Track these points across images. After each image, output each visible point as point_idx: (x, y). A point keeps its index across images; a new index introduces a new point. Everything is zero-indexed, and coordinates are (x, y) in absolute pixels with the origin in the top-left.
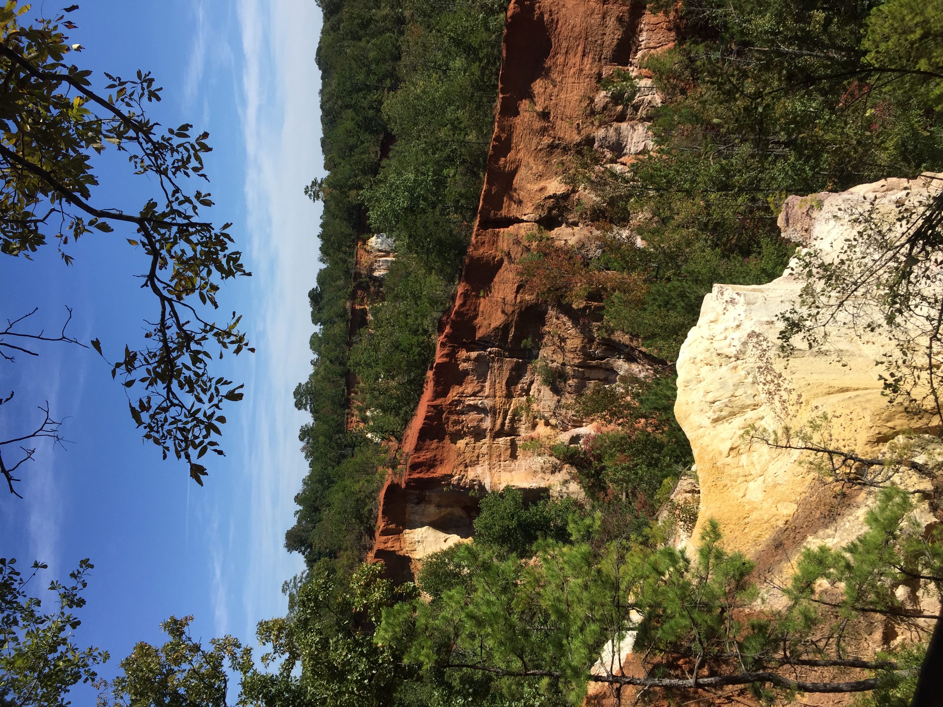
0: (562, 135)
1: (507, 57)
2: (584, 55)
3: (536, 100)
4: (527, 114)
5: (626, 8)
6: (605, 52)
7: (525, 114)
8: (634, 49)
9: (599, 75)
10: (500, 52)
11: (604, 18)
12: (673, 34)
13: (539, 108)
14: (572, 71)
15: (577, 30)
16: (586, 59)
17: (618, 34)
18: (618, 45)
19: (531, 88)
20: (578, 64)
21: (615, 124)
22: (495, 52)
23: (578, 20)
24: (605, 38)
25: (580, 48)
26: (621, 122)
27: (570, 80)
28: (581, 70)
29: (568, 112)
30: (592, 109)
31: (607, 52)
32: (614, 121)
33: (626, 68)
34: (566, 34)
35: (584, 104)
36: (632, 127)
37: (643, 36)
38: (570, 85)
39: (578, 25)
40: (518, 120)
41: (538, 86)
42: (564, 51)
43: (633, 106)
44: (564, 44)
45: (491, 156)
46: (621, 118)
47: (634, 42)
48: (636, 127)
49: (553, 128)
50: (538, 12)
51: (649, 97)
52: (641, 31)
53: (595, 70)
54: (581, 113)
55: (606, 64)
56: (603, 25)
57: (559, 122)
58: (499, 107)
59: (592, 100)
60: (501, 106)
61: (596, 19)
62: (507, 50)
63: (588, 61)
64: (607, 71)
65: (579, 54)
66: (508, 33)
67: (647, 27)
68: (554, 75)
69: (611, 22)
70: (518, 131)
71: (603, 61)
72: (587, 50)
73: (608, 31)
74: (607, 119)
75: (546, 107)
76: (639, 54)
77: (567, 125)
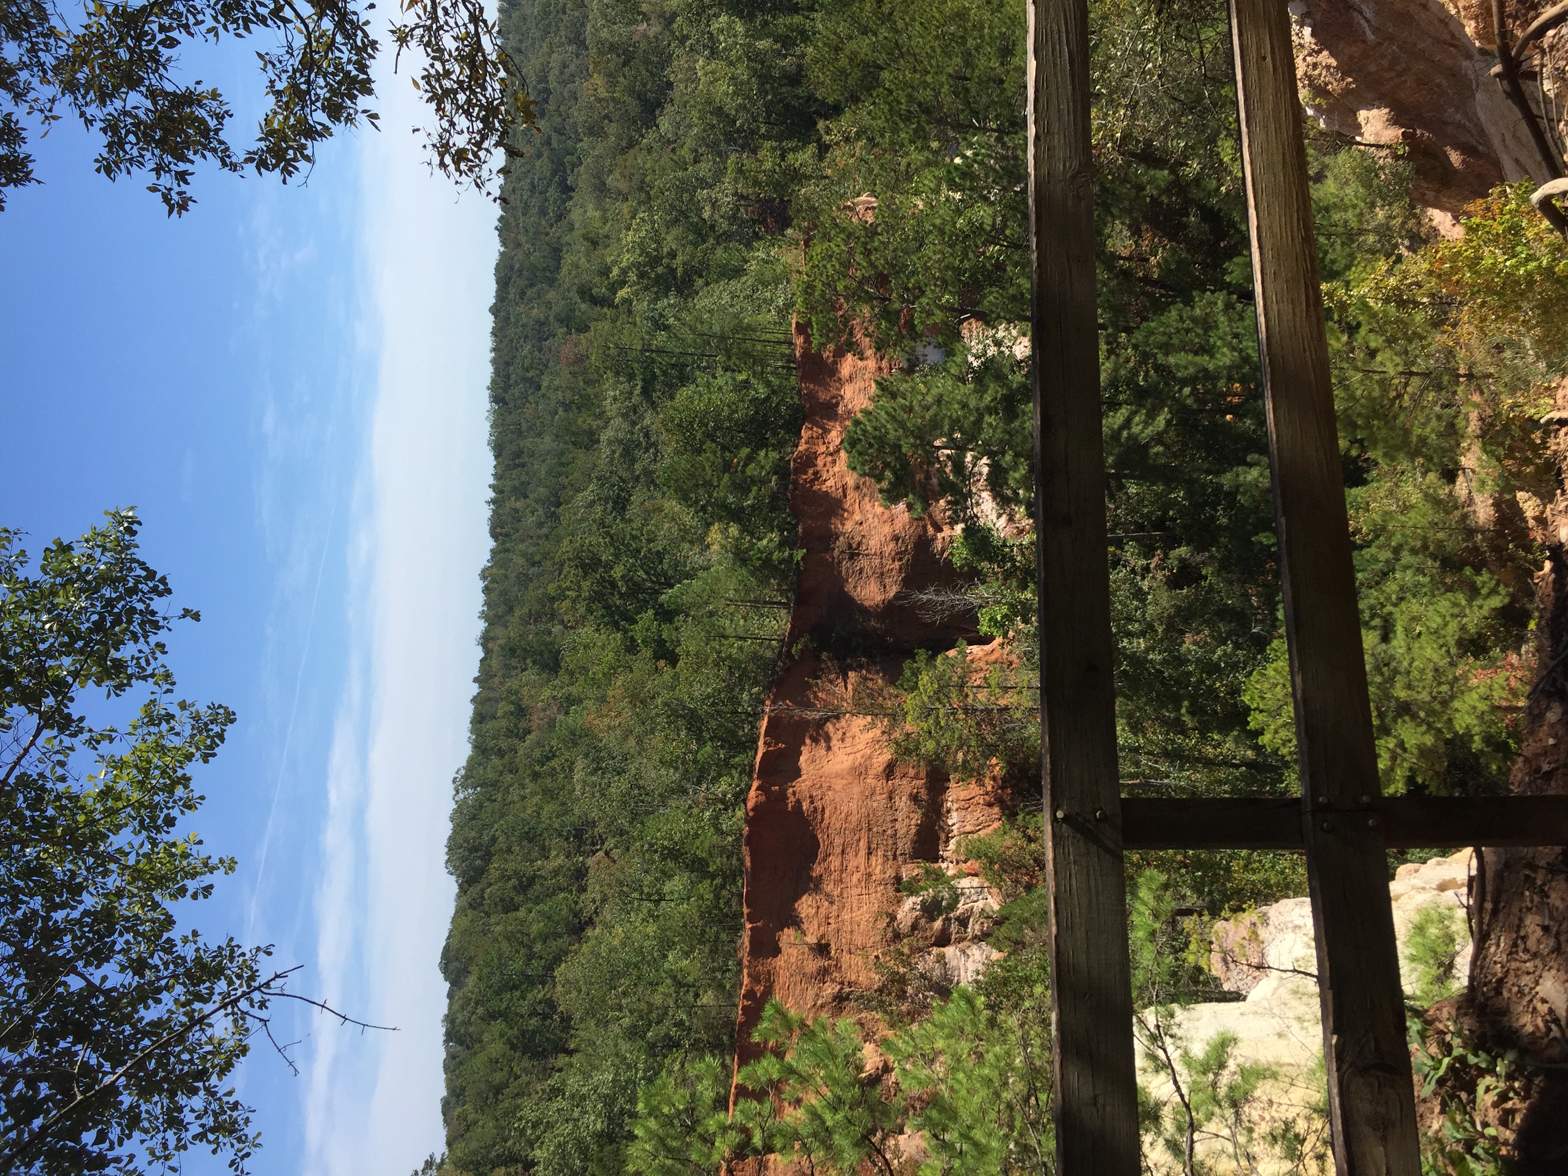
0: (853, 978)
1: (752, 867)
2: (870, 853)
3: (805, 926)
4: (794, 951)
5: (920, 783)
6: (900, 845)
7: (790, 951)
8: (943, 836)
9: (898, 879)
10: (741, 861)
11: (891, 798)
12: (996, 809)
13: (811, 939)
14: (855, 878)
15: (854, 819)
16: (873, 859)
17: (916, 818)
18: (918, 833)
19: (795, 910)
20: (862, 868)
21: (935, 950)
22: (734, 861)
23: (853, 806)
24: (898, 825)
25: (863, 844)
26: (944, 946)
27: (855, 891)
28: (869, 875)
29: (859, 940)
30: (894, 930)
31: (904, 845)
32: (932, 945)
33: (936, 866)
34: (838, 826)
35: (882, 924)
36: (963, 952)
37: (954, 819)
38: (855, 899)
39: (855, 812)
40: (780, 962)
41: (806, 906)
42: (839, 850)
43: (957, 919)
44: (838, 841)
45: (742, 1024)
46: (943, 940)
47: (941, 828)
48: (968, 952)
49: (838, 968)
50: (792, 799)
51: (980, 904)
52: (948, 811)
53: (890, 873)
54: (878, 938)
55: (905, 862)
56: (893, 808)
57: (845, 958)
58: (747, 943)
59: (893, 918)
60: (751, 942)
61: (879, 801)
62: (752, 855)
63: (877, 862)
64: (909, 871)
65: (863, 853)
66: (750, 832)
67: (956, 806)
68: (828, 887)
69: (903, 803)
70: (782, 979)
71: (900, 859)
72: (874, 846)
73: (900, 816)
74: (921, 944)
75: (823, 936)
76: (952, 845)
77: (860, 960)
